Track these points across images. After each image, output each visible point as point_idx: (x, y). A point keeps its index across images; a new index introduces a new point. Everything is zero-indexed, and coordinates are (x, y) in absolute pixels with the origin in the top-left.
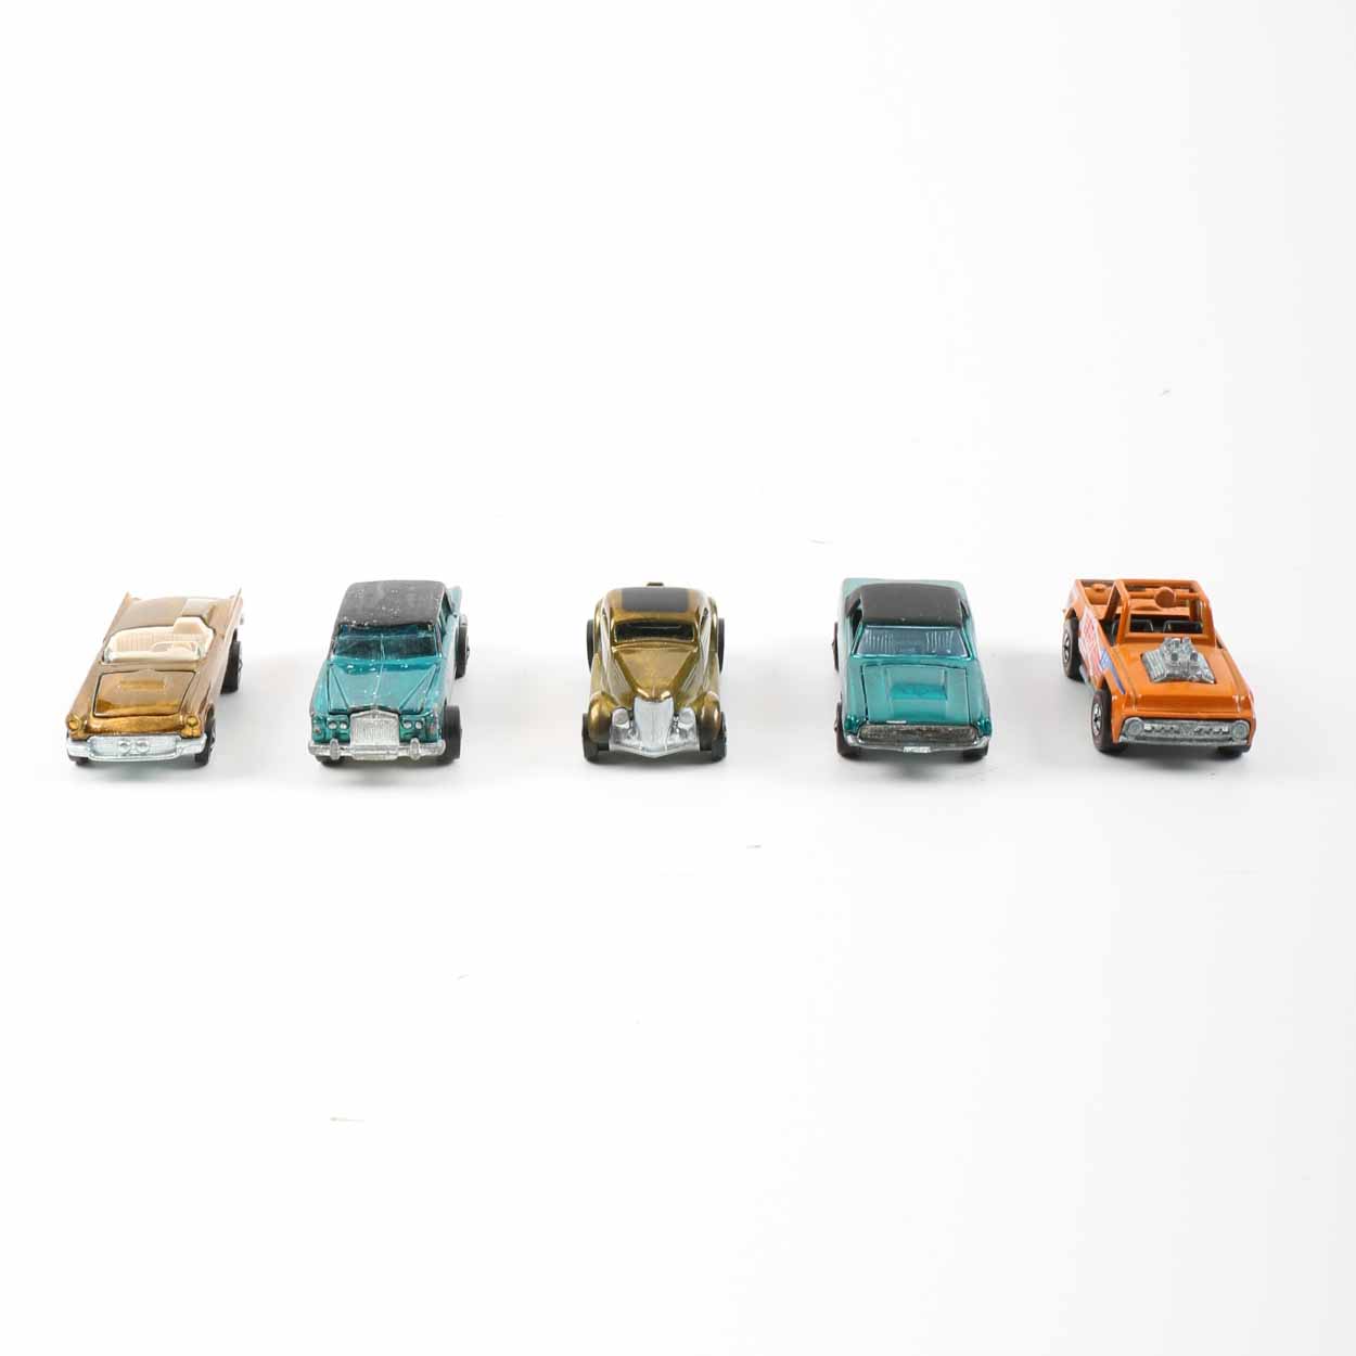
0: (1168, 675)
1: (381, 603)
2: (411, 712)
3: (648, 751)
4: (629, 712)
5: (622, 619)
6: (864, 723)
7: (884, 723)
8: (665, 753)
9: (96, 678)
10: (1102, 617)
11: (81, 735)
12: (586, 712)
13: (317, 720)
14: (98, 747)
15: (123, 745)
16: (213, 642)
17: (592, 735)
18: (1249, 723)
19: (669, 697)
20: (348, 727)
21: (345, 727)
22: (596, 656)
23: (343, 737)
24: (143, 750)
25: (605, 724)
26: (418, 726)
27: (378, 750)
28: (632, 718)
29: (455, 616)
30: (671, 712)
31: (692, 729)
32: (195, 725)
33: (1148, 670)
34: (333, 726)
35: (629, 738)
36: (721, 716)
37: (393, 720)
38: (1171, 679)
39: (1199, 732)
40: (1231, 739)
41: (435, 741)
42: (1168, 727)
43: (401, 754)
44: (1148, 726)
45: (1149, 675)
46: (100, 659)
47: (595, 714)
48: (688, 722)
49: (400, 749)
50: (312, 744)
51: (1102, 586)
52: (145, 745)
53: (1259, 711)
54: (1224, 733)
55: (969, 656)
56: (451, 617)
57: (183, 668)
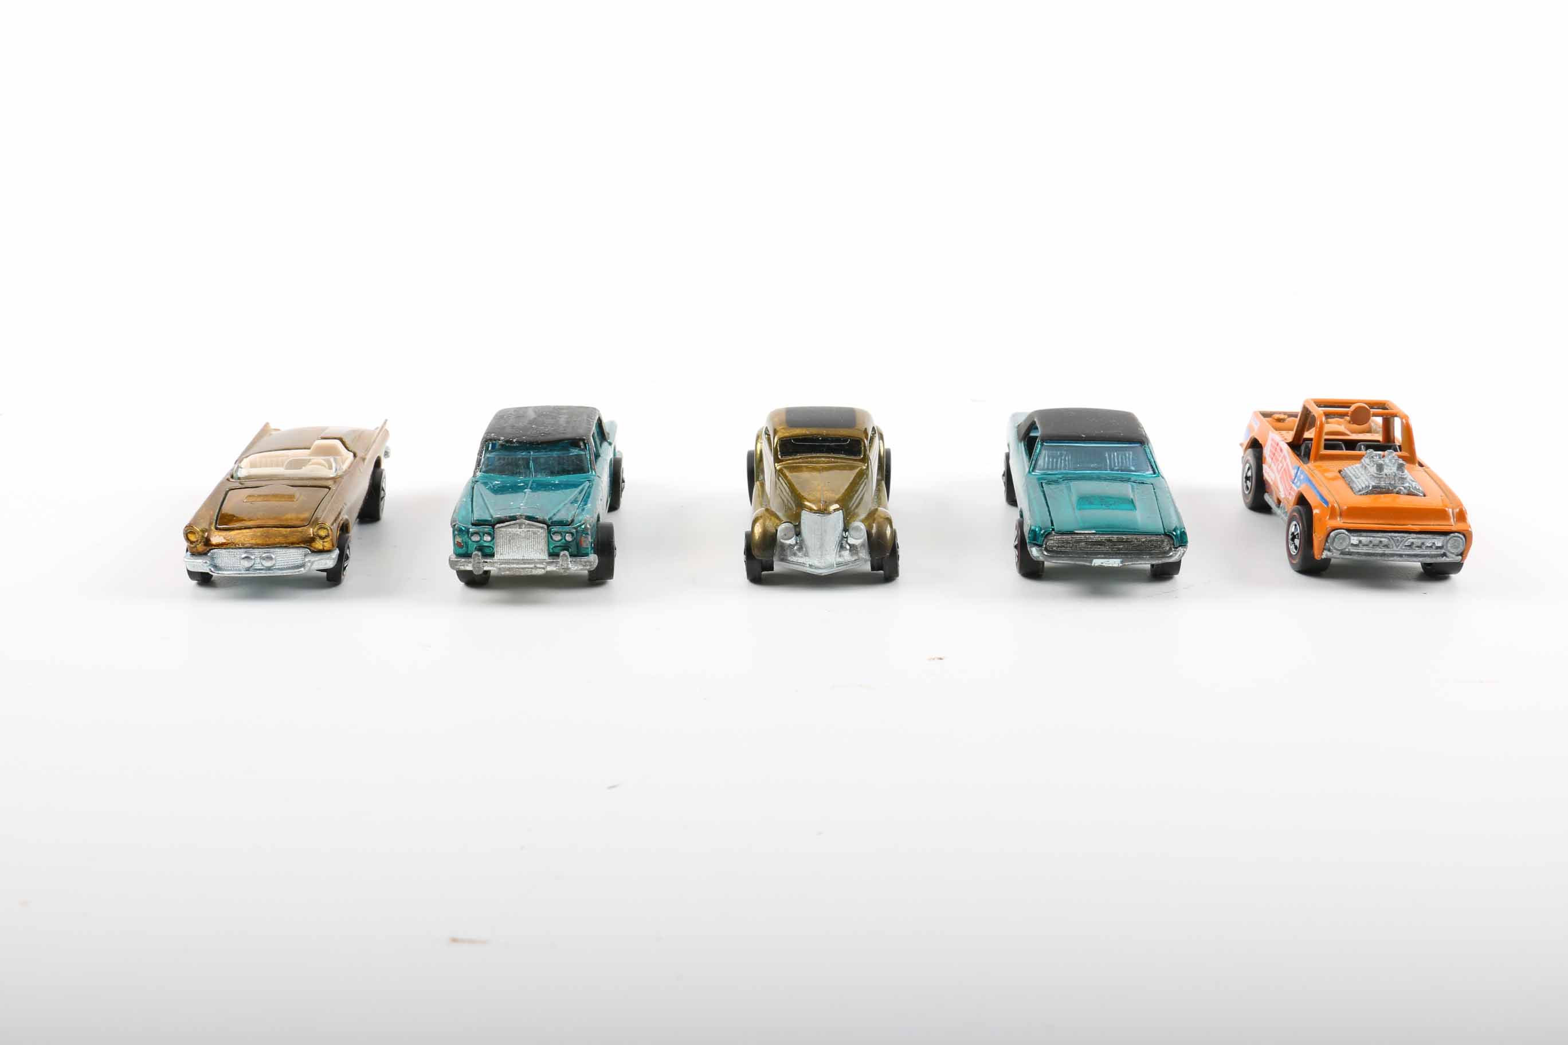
0: (1374, 487)
1: (531, 422)
2: (561, 523)
3: (817, 568)
4: (795, 526)
5: (787, 434)
6: (1049, 534)
7: (1072, 533)
8: (835, 570)
9: (223, 493)
10: (1290, 439)
11: (200, 547)
12: (749, 529)
13: (459, 531)
14: (219, 562)
15: (246, 557)
16: (352, 463)
17: (755, 552)
18: (1464, 536)
19: (837, 510)
20: (493, 538)
21: (489, 538)
22: (757, 484)
23: (487, 551)
24: (268, 564)
25: (770, 541)
26: (569, 538)
27: (525, 563)
28: (798, 534)
29: (610, 444)
30: (841, 526)
31: (863, 545)
32: (327, 536)
33: (1350, 484)
34: (476, 538)
35: (795, 554)
36: (894, 534)
37: (541, 532)
38: (1377, 490)
39: (1410, 546)
40: (1444, 555)
41: (587, 555)
42: (1376, 540)
43: (550, 568)
44: (1354, 540)
45: (1351, 488)
46: (229, 477)
47: (758, 530)
48: (858, 537)
49: (549, 563)
50: (454, 558)
51: (1282, 416)
52: (270, 558)
53: (1474, 522)
54: (1438, 548)
55: (1155, 473)
56: (605, 444)
57: (319, 484)
